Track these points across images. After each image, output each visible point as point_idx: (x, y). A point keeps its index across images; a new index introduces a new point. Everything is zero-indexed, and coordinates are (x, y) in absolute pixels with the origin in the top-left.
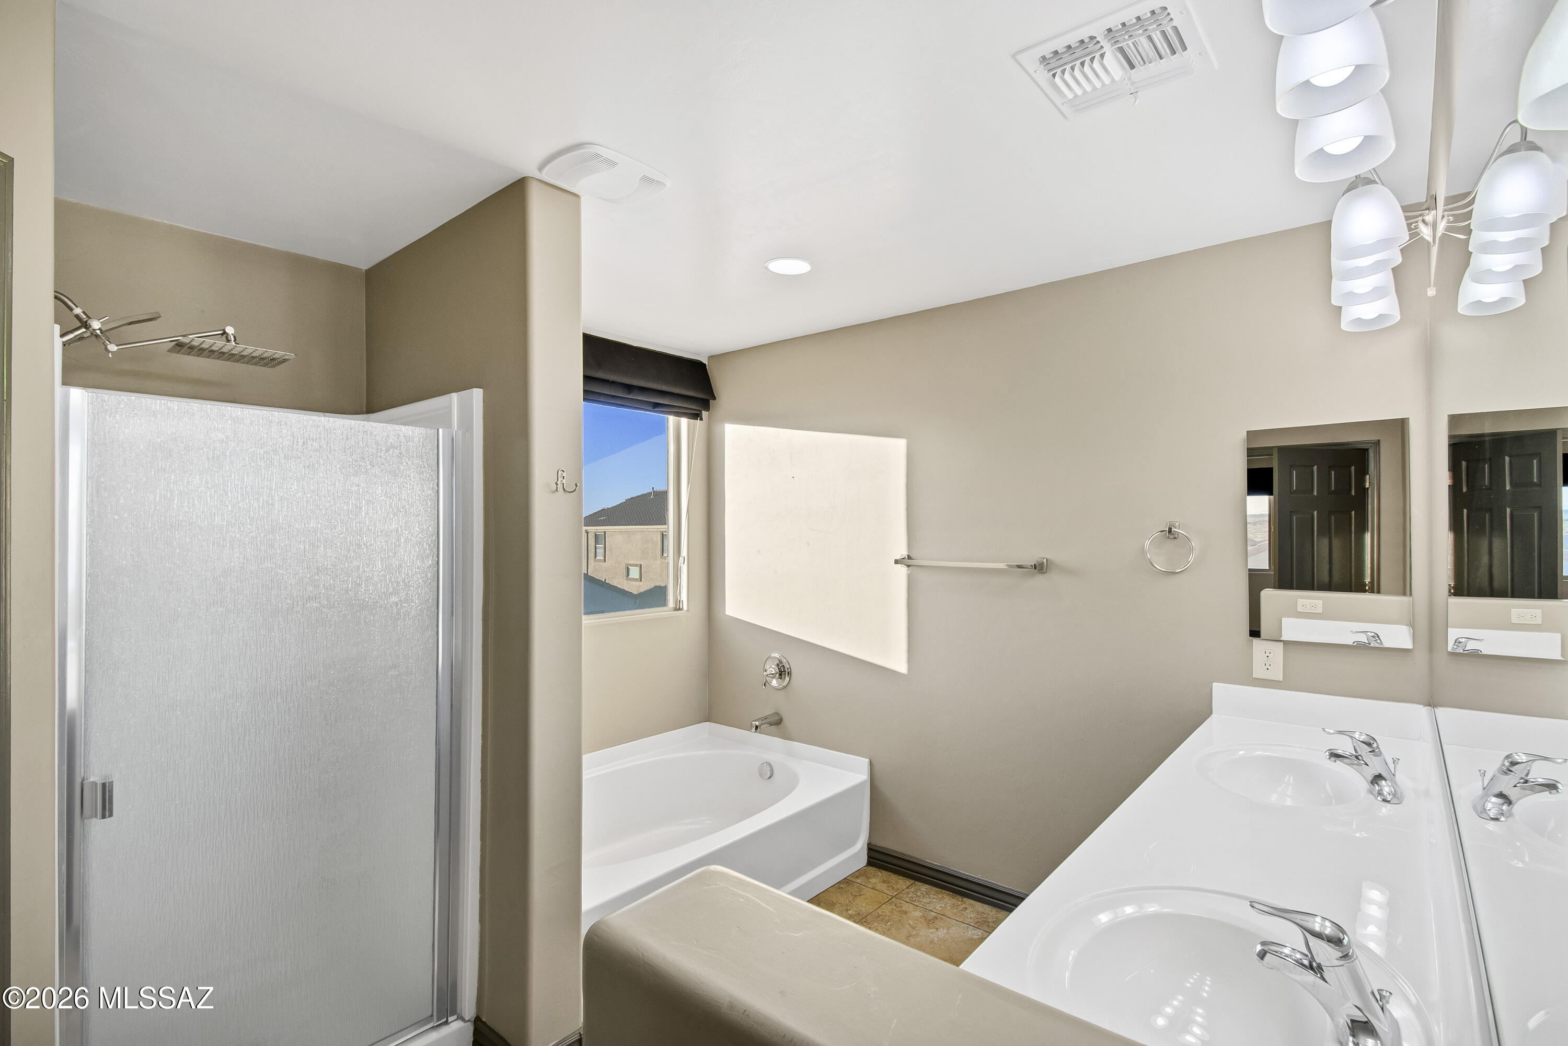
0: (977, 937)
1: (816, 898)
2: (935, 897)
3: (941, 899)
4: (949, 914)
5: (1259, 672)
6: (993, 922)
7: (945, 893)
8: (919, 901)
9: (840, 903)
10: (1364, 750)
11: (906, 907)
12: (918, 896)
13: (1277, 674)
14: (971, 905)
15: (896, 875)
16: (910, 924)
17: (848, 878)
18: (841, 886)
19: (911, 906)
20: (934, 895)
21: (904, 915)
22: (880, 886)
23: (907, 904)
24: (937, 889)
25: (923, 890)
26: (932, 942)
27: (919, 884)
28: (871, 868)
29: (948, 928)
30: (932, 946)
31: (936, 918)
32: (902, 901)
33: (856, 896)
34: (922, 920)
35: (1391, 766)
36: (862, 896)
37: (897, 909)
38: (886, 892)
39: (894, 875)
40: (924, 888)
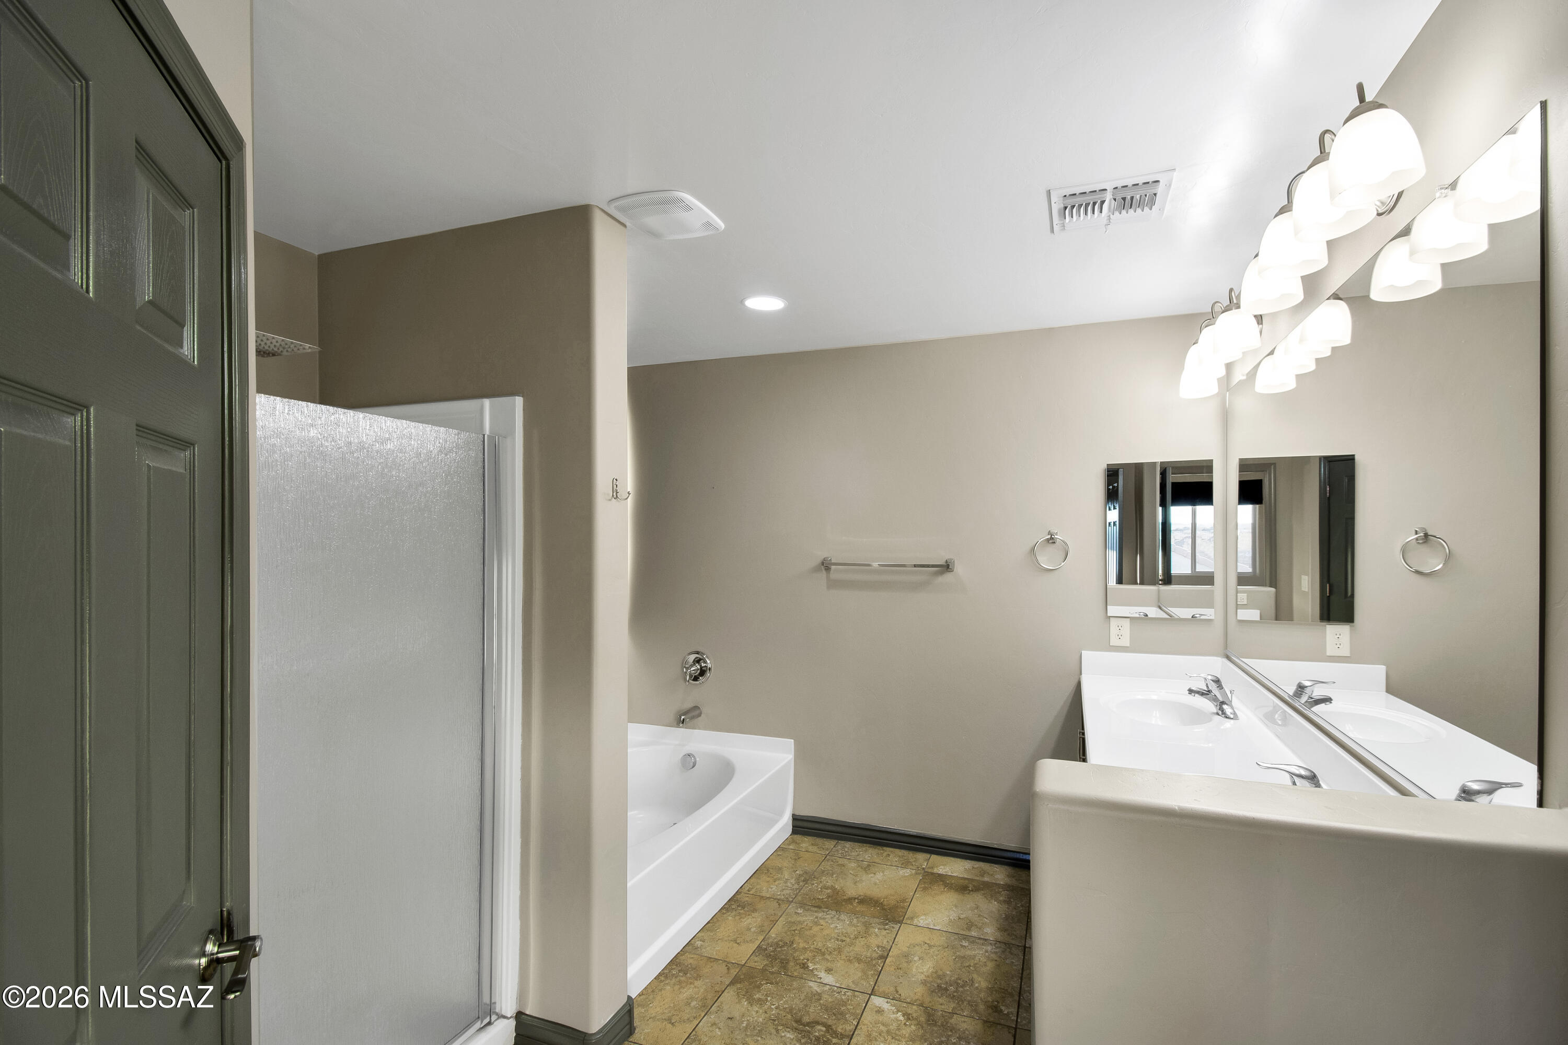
0: (908, 874)
1: (763, 866)
2: (860, 850)
3: (866, 851)
4: (877, 861)
5: (1114, 641)
6: (914, 861)
7: (866, 846)
8: (849, 855)
9: (786, 867)
10: (1213, 687)
11: (841, 861)
12: (847, 852)
13: (1126, 642)
14: (892, 852)
15: (821, 839)
16: (851, 874)
17: (782, 846)
18: (779, 853)
19: (845, 860)
20: (859, 848)
21: (843, 868)
22: (811, 848)
23: (841, 859)
24: (859, 844)
25: (847, 846)
26: (875, 884)
27: (843, 842)
28: (796, 836)
29: (883, 872)
30: (877, 886)
31: (869, 866)
32: (836, 858)
33: (796, 859)
34: (859, 869)
35: (1229, 695)
36: (801, 859)
37: (835, 864)
38: (819, 852)
39: (818, 839)
40: (848, 845)
